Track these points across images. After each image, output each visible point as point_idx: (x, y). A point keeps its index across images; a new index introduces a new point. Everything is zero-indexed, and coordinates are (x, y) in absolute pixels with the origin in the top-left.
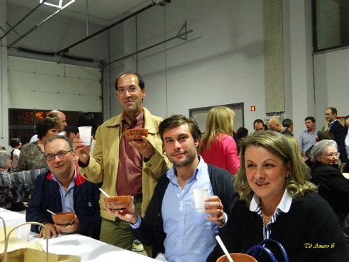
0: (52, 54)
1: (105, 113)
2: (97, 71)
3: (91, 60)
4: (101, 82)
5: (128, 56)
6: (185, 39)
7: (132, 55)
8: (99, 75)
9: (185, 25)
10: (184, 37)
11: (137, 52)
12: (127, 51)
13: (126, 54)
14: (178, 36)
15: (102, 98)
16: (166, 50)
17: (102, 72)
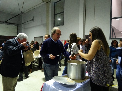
0: (3, 22)
2: (16, 27)
4: (17, 29)
5: (22, 24)
9: (33, 17)
10: (33, 20)
11: (25, 22)
12: (22, 22)
16: (30, 23)
17: (18, 27)
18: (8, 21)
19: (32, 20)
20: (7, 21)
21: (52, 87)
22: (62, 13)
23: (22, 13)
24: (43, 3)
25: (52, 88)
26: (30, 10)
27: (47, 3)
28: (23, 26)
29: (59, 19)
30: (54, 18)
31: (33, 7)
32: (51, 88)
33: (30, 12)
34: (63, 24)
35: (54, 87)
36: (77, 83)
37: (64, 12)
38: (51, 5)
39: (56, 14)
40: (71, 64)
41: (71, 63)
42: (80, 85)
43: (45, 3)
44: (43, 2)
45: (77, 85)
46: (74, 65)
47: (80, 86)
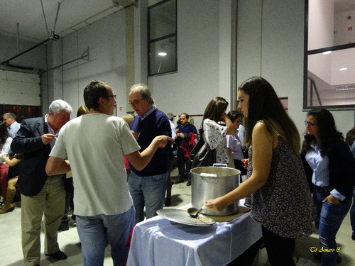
1: (44, 105)
2: (37, 77)
3: (31, 69)
4: (40, 84)
5: (55, 68)
6: (88, 60)
7: (58, 67)
8: (38, 79)
9: (88, 50)
11: (63, 65)
12: (55, 64)
13: (54, 66)
14: (82, 58)
15: (41, 96)
16: (78, 66)
17: (41, 77)
18: (12, 62)
19: (85, 56)
20: (8, 61)
21: (157, 235)
22: (172, 38)
23: (56, 37)
24: (116, 9)
25: (157, 238)
26: (76, 28)
27: (126, 7)
28: (56, 74)
29: (163, 54)
30: (149, 52)
31: (85, 21)
32: (153, 237)
33: (77, 32)
34: (175, 70)
35: (160, 234)
36: (217, 223)
37: (175, 34)
38: (138, 14)
39: (154, 41)
40: (202, 177)
41: (202, 174)
42: (226, 227)
43: (121, 7)
44: (117, 4)
45: (218, 228)
46: (210, 178)
47: (225, 229)
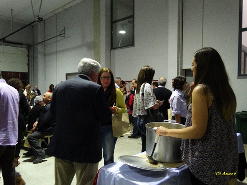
1: (31, 72)
3: (21, 44)
4: (28, 56)
6: (64, 37)
7: (42, 42)
8: (27, 52)
10: (63, 35)
11: (45, 41)
12: (39, 40)
13: (39, 42)
14: (60, 35)
15: (28, 65)
16: (57, 41)
17: (28, 50)
18: (7, 39)
20: (4, 38)
21: (118, 176)
22: (130, 19)
23: (40, 19)
25: (118, 179)
28: (40, 48)
29: (123, 32)
30: (112, 30)
31: (62, 7)
32: (115, 178)
33: (56, 16)
34: (133, 44)
35: (121, 176)
37: (133, 16)
39: (116, 22)
41: (155, 128)
42: (174, 173)
